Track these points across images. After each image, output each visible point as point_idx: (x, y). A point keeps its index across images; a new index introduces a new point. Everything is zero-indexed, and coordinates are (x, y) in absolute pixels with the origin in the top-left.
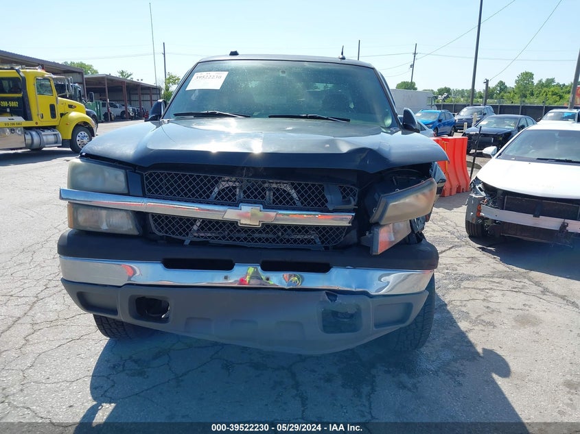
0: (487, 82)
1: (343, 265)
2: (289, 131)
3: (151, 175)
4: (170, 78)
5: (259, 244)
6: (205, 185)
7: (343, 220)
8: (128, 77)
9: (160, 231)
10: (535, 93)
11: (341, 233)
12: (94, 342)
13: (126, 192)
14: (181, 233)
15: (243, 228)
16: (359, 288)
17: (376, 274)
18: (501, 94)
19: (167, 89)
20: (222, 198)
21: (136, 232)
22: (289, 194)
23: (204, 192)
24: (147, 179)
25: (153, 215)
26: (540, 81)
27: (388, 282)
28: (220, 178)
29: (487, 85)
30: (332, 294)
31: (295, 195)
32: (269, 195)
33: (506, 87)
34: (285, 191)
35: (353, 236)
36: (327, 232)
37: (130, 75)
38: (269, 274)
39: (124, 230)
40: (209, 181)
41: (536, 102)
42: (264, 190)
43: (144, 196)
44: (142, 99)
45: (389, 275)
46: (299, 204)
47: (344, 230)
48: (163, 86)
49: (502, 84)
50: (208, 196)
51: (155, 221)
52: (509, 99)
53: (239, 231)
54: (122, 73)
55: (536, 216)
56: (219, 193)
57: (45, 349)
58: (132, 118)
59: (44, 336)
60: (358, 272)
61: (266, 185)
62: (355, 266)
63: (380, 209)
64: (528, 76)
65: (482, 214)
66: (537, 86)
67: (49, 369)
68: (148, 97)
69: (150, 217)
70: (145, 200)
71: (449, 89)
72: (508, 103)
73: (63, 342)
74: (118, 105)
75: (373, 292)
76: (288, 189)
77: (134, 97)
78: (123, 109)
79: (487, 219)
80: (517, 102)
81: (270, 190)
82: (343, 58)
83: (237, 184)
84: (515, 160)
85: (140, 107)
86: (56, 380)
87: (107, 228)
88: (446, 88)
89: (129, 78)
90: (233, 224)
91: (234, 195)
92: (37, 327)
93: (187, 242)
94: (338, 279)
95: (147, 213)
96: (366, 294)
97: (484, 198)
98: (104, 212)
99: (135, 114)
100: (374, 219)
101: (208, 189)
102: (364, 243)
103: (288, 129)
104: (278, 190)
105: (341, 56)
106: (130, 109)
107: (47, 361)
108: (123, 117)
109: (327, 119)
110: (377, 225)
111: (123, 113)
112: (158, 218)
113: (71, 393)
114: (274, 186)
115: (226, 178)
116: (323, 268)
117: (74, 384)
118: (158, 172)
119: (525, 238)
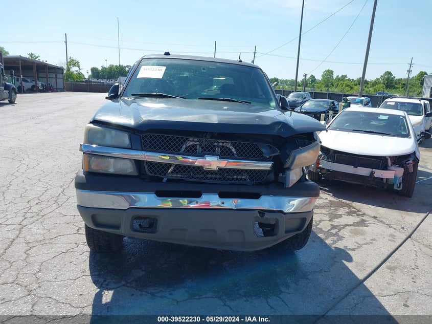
0: (305, 75)
1: (268, 194)
2: (225, 110)
3: (146, 136)
4: (70, 62)
5: (211, 181)
6: (177, 142)
7: (266, 166)
8: (36, 58)
9: (151, 173)
10: (335, 84)
11: (265, 174)
12: (79, 254)
13: (130, 147)
14: (160, 174)
15: (205, 171)
16: (277, 208)
17: (286, 199)
18: (313, 84)
19: (68, 70)
20: (188, 151)
21: (136, 174)
22: (230, 149)
23: (177, 147)
24: (143, 138)
25: (147, 162)
26: (338, 76)
27: (294, 205)
28: (187, 139)
29: (306, 77)
30: (262, 212)
31: (233, 150)
32: (218, 150)
33: (315, 79)
34: (227, 147)
35: (272, 176)
36: (256, 174)
37: (38, 57)
38: (224, 200)
39: (128, 172)
40: (180, 140)
41: (336, 90)
42: (214, 146)
43: (142, 150)
44: (48, 77)
45: (294, 200)
46: (236, 156)
47: (266, 172)
48: (65, 67)
49: (313, 77)
50: (179, 150)
51: (149, 166)
52: (318, 88)
53: (203, 173)
54: (31, 55)
55: (355, 167)
56: (186, 148)
57: (44, 259)
58: (41, 91)
59: (40, 251)
60: (277, 198)
61: (216, 144)
62: (274, 195)
63: (291, 159)
64: (329, 73)
65: (320, 166)
66: (335, 79)
67: (54, 272)
68: (53, 75)
69: (145, 164)
70: (143, 152)
71: (278, 79)
72: (318, 91)
73: (57, 254)
74: (29, 80)
75: (286, 211)
76: (229, 146)
77: (41, 75)
78: (34, 83)
79: (324, 169)
80: (324, 90)
81: (218, 147)
82: (241, 61)
83: (198, 143)
84: (339, 130)
85: (47, 83)
86: (62, 279)
87: (113, 171)
88: (275, 78)
89: (37, 60)
90: (199, 168)
91: (196, 149)
92: (31, 245)
93: (165, 180)
94: (266, 203)
95: (143, 161)
96: (281, 212)
97: (321, 155)
98: (112, 160)
99: (43, 88)
100: (287, 166)
101: (179, 145)
102: (280, 180)
103: (225, 108)
104: (223, 147)
105: (239, 60)
106: (39, 84)
107: (50, 267)
108: (33, 90)
109: (237, 102)
110: (289, 169)
111: (33, 86)
112: (151, 164)
113: (77, 286)
114: (221, 144)
115: (191, 139)
116: (256, 196)
117: (77, 280)
118: (151, 134)
119: (348, 182)
